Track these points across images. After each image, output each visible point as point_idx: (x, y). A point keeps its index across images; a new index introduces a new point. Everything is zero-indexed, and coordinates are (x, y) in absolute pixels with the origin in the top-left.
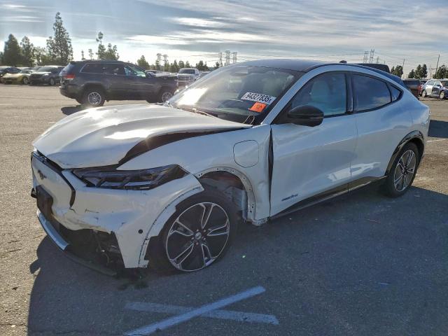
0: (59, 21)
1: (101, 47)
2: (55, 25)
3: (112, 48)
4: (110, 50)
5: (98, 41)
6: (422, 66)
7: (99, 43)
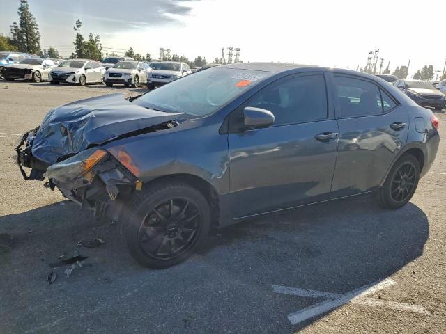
0: (24, 5)
1: (79, 37)
2: (21, 9)
3: (94, 38)
4: (91, 40)
5: (75, 29)
6: (428, 67)
7: (77, 32)
